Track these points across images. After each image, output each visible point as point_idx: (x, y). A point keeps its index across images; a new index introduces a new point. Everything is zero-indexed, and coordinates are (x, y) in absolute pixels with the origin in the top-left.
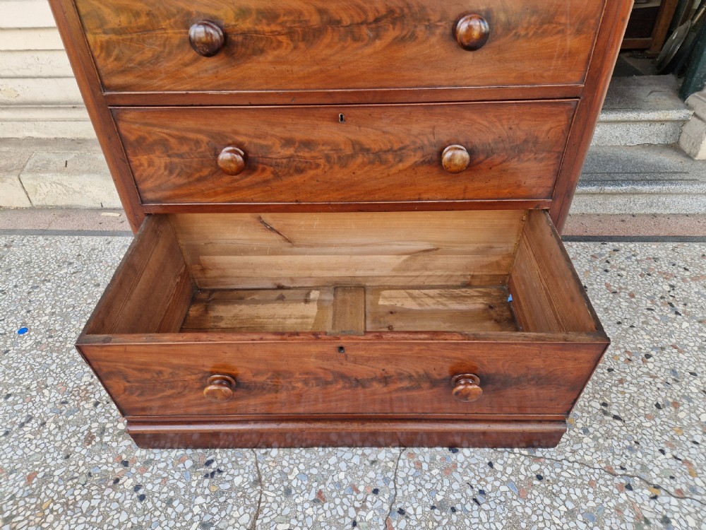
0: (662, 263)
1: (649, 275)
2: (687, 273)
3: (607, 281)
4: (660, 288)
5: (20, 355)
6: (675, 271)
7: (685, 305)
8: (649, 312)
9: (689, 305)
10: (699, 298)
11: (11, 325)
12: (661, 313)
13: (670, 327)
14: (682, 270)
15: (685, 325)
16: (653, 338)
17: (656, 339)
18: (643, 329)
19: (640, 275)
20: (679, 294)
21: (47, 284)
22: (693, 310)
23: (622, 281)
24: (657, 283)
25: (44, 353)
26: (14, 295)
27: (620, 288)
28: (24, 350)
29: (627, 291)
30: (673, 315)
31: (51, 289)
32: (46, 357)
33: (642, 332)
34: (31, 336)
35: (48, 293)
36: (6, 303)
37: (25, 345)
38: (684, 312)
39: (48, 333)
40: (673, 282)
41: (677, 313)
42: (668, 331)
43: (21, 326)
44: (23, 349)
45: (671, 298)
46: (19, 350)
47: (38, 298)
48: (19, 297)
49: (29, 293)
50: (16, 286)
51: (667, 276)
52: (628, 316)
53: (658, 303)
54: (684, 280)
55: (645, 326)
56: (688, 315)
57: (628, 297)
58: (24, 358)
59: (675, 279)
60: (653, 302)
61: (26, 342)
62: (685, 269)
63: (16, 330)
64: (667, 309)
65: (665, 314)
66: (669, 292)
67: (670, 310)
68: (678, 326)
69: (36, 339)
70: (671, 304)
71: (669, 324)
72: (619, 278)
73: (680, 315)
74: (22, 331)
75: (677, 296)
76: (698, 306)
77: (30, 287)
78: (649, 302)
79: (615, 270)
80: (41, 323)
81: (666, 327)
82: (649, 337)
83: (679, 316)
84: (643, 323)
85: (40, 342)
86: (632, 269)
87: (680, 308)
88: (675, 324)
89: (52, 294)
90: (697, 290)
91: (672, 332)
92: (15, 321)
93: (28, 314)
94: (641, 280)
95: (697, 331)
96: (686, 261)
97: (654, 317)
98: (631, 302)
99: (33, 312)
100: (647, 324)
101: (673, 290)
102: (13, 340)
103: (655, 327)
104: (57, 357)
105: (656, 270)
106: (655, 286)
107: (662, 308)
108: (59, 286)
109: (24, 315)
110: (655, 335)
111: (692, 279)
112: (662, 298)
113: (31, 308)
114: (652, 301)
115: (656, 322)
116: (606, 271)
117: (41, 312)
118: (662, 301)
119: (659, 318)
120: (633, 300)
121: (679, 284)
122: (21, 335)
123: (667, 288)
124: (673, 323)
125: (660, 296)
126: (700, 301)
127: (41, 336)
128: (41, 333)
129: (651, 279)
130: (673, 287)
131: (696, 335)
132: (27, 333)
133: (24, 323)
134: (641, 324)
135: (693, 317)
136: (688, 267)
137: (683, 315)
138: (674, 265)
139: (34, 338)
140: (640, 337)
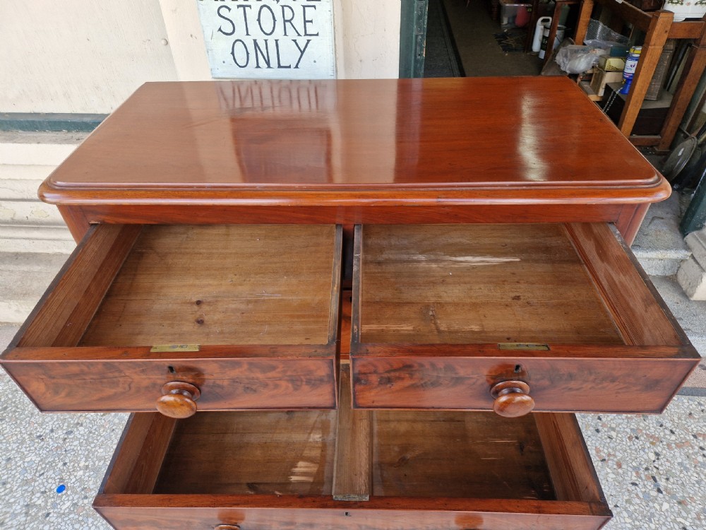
0: (651, 422)
1: (637, 438)
2: (673, 437)
3: (597, 444)
4: (645, 457)
5: (60, 520)
6: (662, 434)
7: (667, 479)
8: (633, 487)
9: (671, 480)
10: (681, 472)
11: (50, 481)
12: (643, 490)
13: (651, 508)
14: (668, 432)
15: (666, 506)
16: (634, 522)
17: (637, 523)
18: (626, 510)
19: (629, 438)
20: (664, 465)
21: (81, 428)
22: (675, 486)
23: (611, 445)
24: (643, 449)
25: (81, 518)
26: (51, 443)
27: (609, 455)
28: (64, 514)
29: (615, 459)
30: (654, 493)
31: (84, 436)
32: (83, 523)
33: (625, 514)
34: (68, 496)
35: (81, 441)
36: (45, 452)
37: (64, 508)
38: (666, 490)
39: (83, 492)
40: (659, 449)
41: (659, 491)
42: (649, 514)
43: (59, 482)
44: (62, 512)
45: (655, 470)
46: (59, 513)
47: (72, 447)
48: (56, 445)
49: (65, 439)
50: (52, 431)
51: (655, 440)
52: (614, 493)
53: (643, 476)
54: (669, 446)
55: (628, 505)
56: (669, 493)
57: (615, 467)
58: (63, 524)
59: (661, 445)
60: (638, 476)
61: (64, 503)
62: (672, 432)
63: (55, 487)
64: (650, 484)
65: (647, 490)
66: (654, 461)
67: (652, 486)
68: (658, 507)
69: (73, 500)
70: (654, 478)
71: (651, 504)
72: (608, 440)
73: (662, 493)
74: (61, 489)
75: (660, 468)
76: (680, 482)
77: (65, 432)
78: (634, 474)
79: (606, 429)
80: (77, 480)
81: (647, 509)
82: (630, 521)
83: (660, 495)
84: (627, 501)
85: (76, 504)
86: (622, 429)
87: (662, 483)
88: (656, 505)
89: (84, 441)
90: (680, 460)
91: (653, 515)
92: (53, 476)
93: (65, 468)
94: (629, 444)
95: (676, 515)
96: (673, 421)
97: (637, 495)
98: (618, 474)
99: (68, 464)
100: (631, 503)
101: (658, 459)
102: (53, 500)
103: (637, 507)
104: (92, 523)
105: (644, 432)
106: (642, 453)
107: (646, 483)
108: (90, 432)
109: (61, 468)
110: (636, 519)
111: (678, 446)
112: (647, 469)
113: (67, 461)
114: (637, 473)
115: (638, 502)
116: (598, 431)
117: (76, 465)
118: (646, 473)
119: (641, 496)
120: (620, 471)
121: (664, 452)
122: (60, 494)
123: (653, 457)
124: (654, 502)
125: (645, 466)
126: (682, 475)
127: (77, 496)
128: (76, 493)
129: (638, 444)
130: (657, 454)
131: (674, 521)
132: (64, 492)
133: (62, 479)
134: (624, 503)
135: (673, 496)
136: (674, 430)
137: (664, 493)
138: (661, 426)
139: (71, 498)
140: (623, 521)
